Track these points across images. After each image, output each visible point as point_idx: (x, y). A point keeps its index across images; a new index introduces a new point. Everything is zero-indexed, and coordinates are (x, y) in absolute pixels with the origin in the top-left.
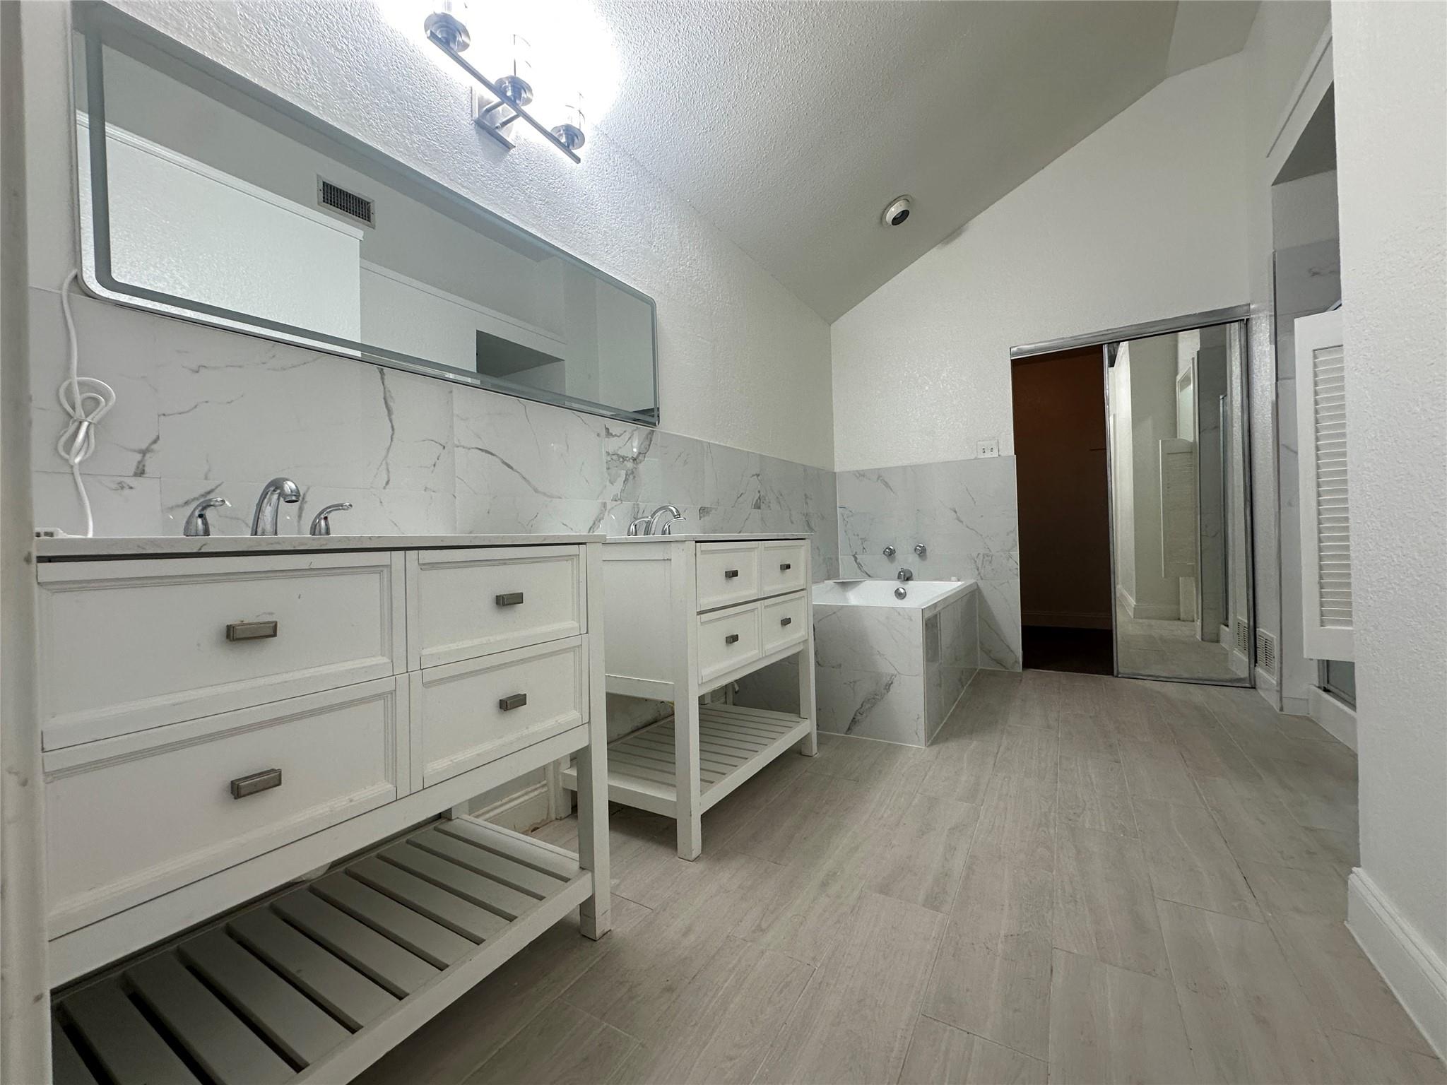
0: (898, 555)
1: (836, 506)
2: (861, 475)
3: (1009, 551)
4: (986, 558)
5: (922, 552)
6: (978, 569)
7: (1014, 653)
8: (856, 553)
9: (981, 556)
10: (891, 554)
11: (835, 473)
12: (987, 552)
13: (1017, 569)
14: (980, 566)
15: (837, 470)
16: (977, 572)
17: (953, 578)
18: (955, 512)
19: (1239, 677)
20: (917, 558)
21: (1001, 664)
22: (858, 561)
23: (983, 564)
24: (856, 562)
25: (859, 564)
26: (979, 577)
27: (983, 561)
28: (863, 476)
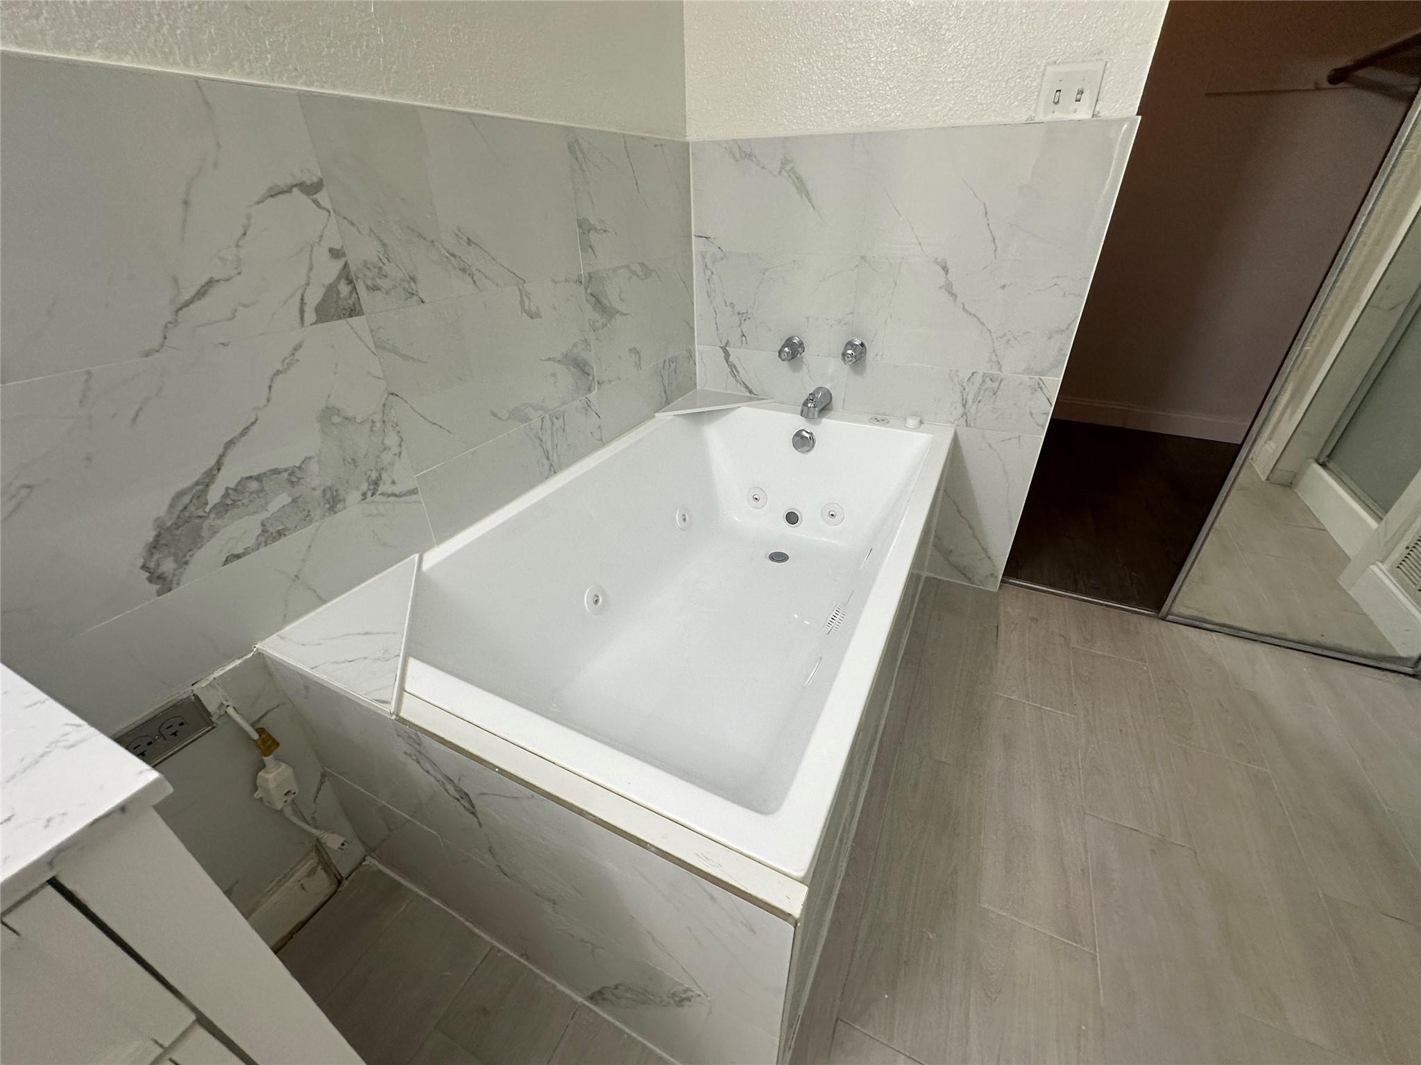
0: (808, 355)
1: (689, 236)
2: (743, 152)
3: (1042, 373)
4: (989, 383)
5: (856, 354)
6: (964, 406)
7: (992, 561)
8: (727, 343)
9: (978, 378)
10: (793, 350)
11: (686, 145)
12: (995, 372)
13: (1047, 414)
14: (970, 398)
15: (692, 136)
16: (960, 410)
17: (912, 422)
18: (945, 269)
19: (1396, 655)
20: (845, 368)
21: (965, 575)
22: (731, 359)
23: (978, 393)
24: (727, 362)
25: (732, 367)
26: (963, 421)
27: (980, 389)
28: (750, 156)
